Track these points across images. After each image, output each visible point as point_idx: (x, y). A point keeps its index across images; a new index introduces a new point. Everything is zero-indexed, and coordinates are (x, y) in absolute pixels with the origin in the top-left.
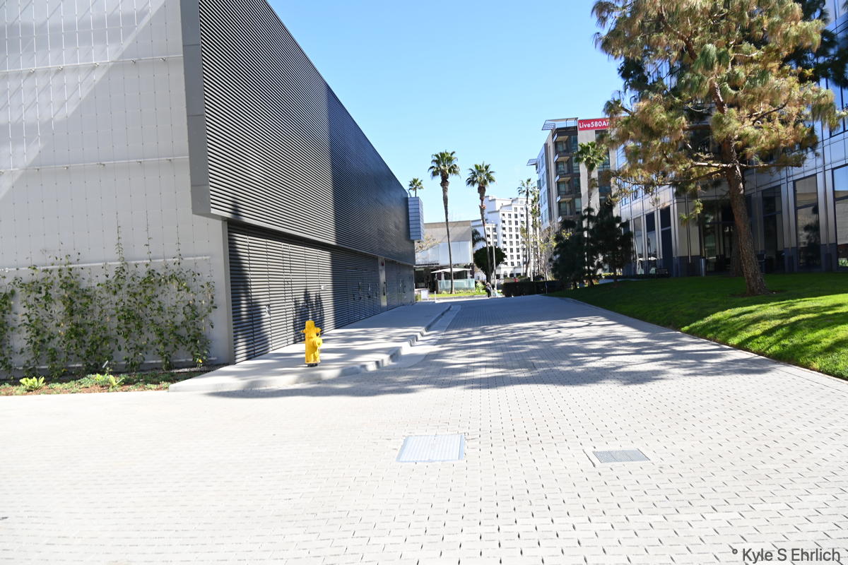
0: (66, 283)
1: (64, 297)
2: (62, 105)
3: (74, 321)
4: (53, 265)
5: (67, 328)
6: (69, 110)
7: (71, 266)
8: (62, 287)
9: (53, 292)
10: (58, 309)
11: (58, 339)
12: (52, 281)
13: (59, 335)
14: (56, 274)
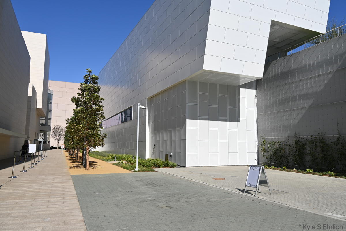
0: (321, 141)
1: (321, 146)
2: (320, 86)
3: (324, 154)
4: (317, 135)
5: (322, 156)
6: (322, 87)
7: (323, 136)
8: (320, 143)
9: (317, 144)
10: (319, 149)
11: (319, 159)
12: (317, 141)
13: (319, 157)
14: (318, 138)
